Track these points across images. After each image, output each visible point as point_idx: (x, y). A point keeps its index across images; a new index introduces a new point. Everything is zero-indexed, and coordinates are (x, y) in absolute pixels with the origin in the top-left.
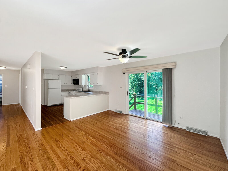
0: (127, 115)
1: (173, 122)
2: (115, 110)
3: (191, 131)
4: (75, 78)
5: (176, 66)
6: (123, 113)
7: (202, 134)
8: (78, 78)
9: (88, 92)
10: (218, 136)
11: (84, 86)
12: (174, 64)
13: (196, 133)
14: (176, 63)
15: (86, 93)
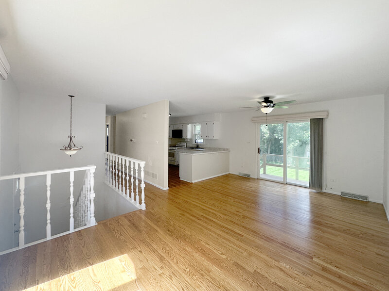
0: (258, 179)
1: (324, 187)
2: (240, 173)
3: (347, 197)
4: (175, 128)
5: (328, 115)
6: (251, 176)
7: (361, 199)
8: (180, 128)
9: (196, 148)
10: (381, 202)
11: (189, 140)
12: (326, 113)
13: (354, 198)
14: (328, 112)
15: (194, 149)
